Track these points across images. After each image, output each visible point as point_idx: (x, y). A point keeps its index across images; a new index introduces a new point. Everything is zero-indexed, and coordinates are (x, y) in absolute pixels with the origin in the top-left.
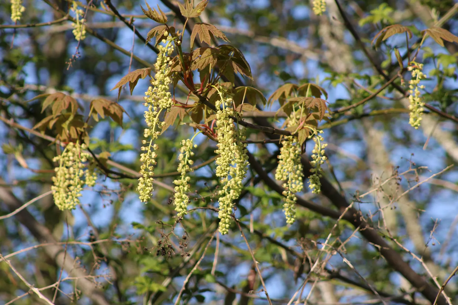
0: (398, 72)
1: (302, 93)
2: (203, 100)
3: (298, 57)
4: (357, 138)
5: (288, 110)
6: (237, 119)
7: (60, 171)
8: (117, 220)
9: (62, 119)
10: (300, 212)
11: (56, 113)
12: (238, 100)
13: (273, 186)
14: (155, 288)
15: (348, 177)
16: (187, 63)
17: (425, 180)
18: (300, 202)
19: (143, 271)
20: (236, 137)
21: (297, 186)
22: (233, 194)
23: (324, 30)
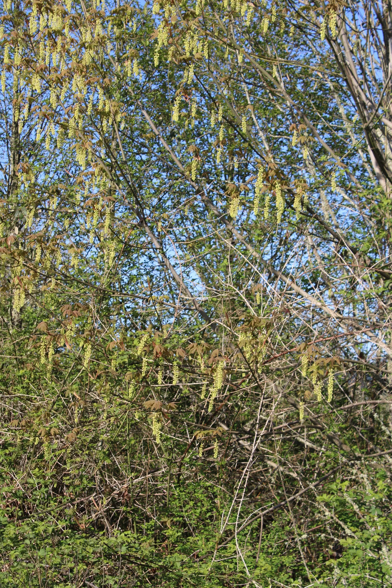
0: (328, 175)
1: (301, 182)
2: (272, 185)
3: (300, 170)
4: (318, 192)
5: (297, 187)
6: (282, 191)
7: (231, 206)
8: (248, 218)
9: (232, 191)
10: (301, 216)
11: (230, 189)
12: (282, 185)
13: (293, 209)
14: (260, 239)
15: (315, 204)
16: (267, 174)
17: (337, 204)
18: (301, 213)
19: (256, 234)
20: (282, 195)
21: (300, 209)
22: (281, 212)
23: (307, 162)
